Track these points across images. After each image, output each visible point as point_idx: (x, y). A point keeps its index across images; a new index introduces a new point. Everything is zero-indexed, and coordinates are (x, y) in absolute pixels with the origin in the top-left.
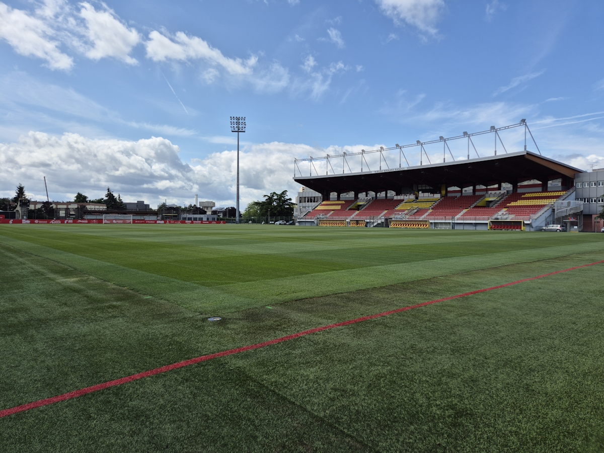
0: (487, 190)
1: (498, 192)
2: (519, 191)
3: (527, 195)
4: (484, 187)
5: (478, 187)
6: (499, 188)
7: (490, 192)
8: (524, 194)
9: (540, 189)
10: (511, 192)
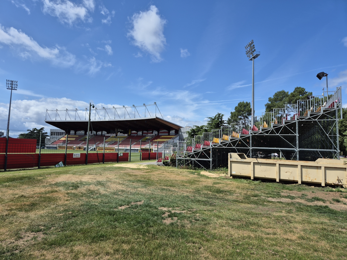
0: (148, 133)
1: (151, 134)
2: (160, 134)
3: (162, 137)
4: (146, 132)
5: (144, 132)
6: (152, 133)
7: (148, 134)
8: (161, 136)
9: (167, 134)
10: (157, 135)
